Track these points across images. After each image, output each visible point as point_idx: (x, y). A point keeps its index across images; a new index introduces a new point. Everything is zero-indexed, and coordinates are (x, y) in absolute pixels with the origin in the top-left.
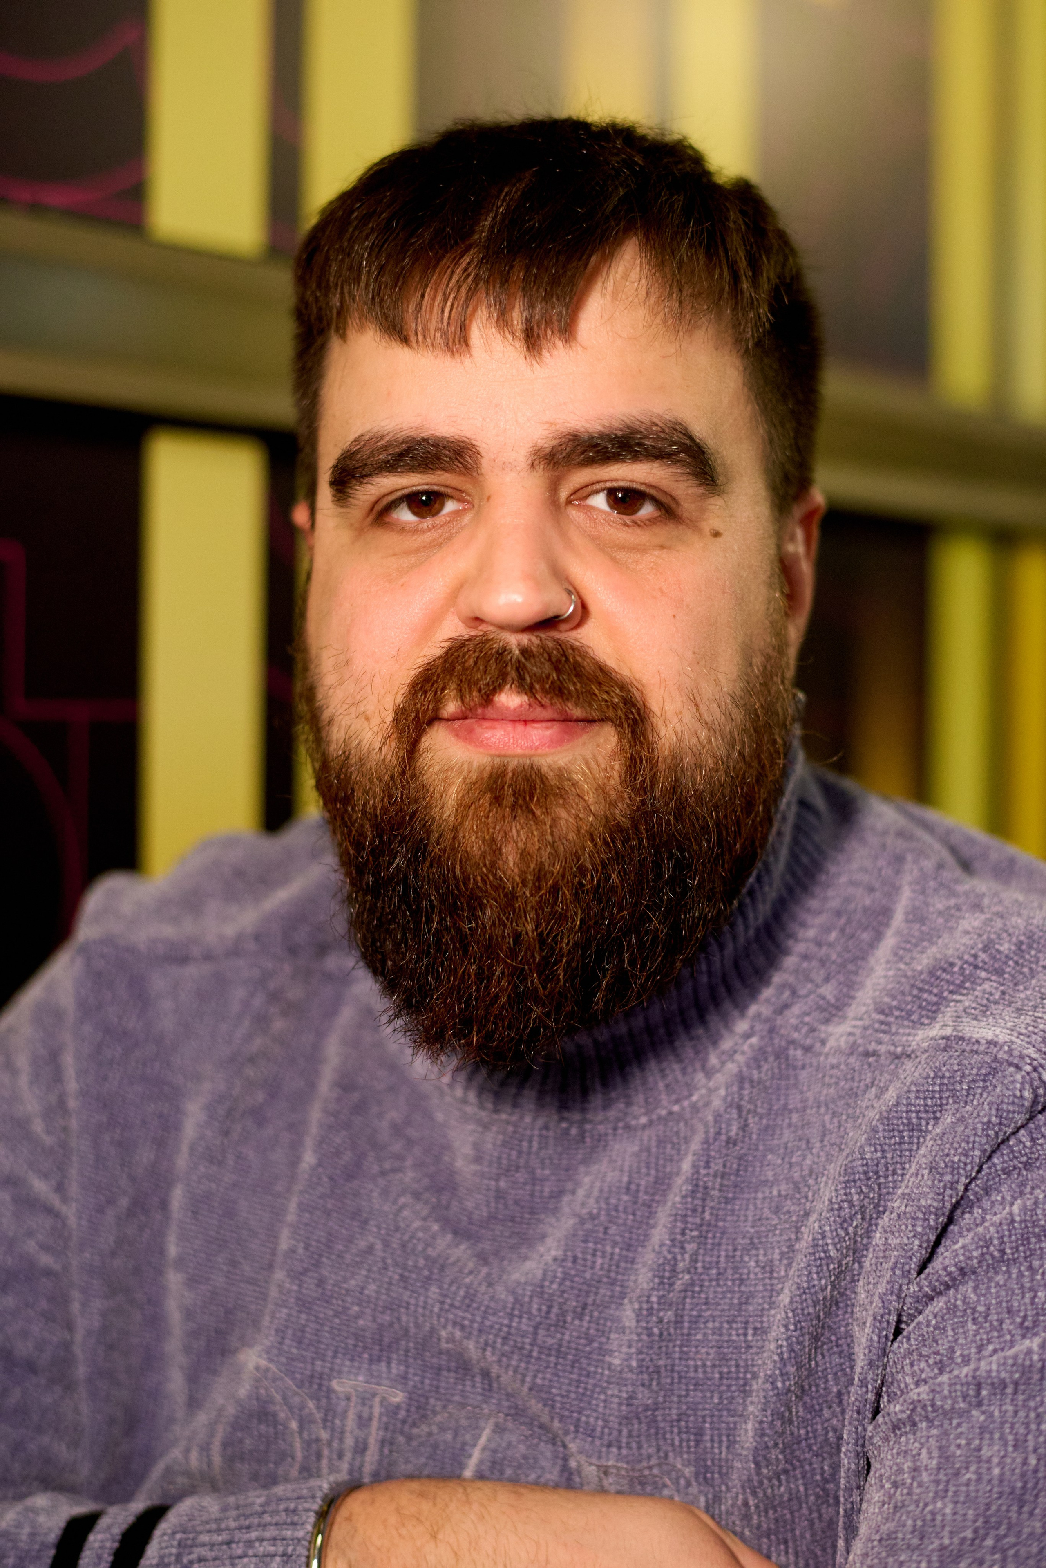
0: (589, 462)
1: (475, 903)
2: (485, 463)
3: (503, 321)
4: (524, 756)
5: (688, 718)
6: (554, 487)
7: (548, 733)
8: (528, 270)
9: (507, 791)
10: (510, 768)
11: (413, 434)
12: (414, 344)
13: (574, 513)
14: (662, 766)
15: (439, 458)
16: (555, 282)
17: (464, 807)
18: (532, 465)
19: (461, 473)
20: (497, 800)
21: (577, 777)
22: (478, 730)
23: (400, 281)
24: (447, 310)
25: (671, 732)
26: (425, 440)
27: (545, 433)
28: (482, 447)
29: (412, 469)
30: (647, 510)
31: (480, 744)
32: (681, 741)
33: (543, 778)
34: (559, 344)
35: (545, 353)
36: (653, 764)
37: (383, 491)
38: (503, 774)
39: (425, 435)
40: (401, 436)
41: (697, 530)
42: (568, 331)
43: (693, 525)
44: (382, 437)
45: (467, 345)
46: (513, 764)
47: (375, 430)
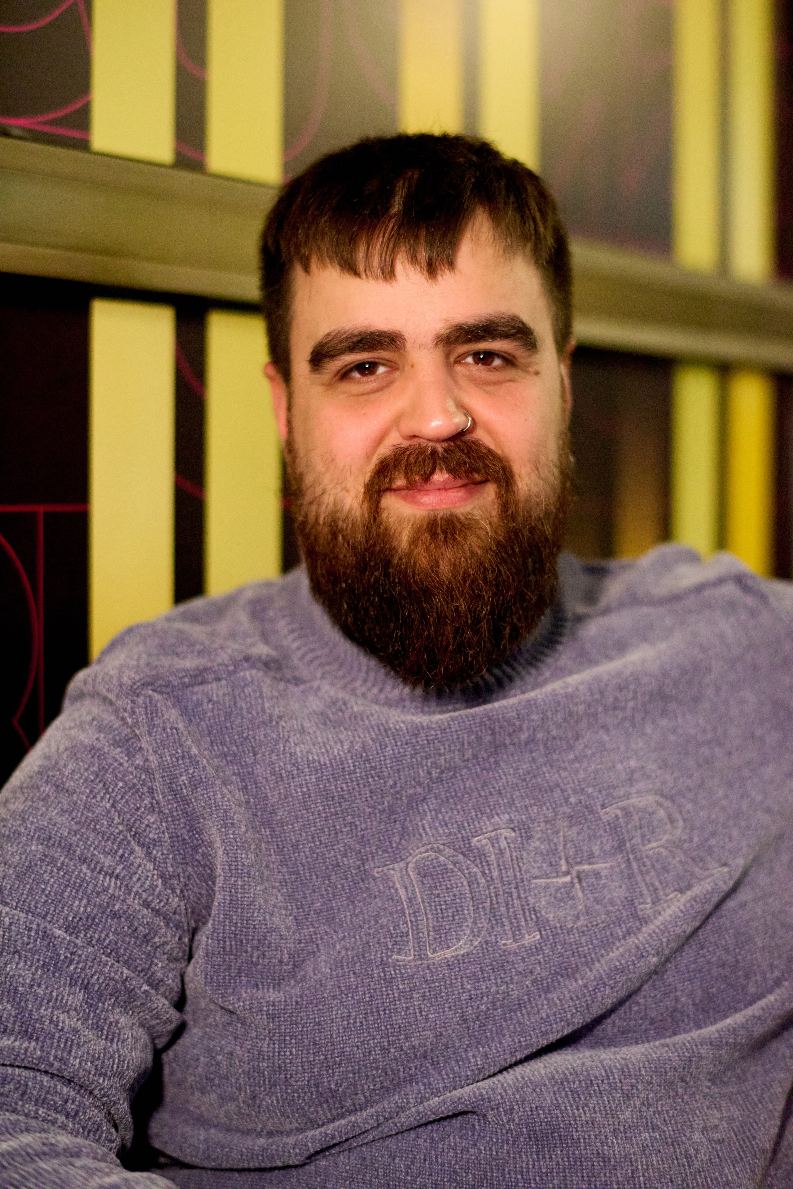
0: (469, 341)
1: (427, 593)
2: (408, 345)
3: (414, 259)
4: (447, 509)
5: (534, 477)
6: (447, 356)
7: (460, 494)
8: (427, 230)
9: (439, 531)
10: (439, 517)
11: (363, 329)
12: (364, 276)
13: (458, 368)
14: (521, 506)
15: (382, 344)
16: (444, 236)
17: (413, 542)
18: (437, 344)
19: (395, 352)
20: (434, 535)
21: (477, 518)
22: (419, 497)
23: (353, 240)
24: (384, 255)
25: (524, 485)
26: (372, 333)
27: (443, 326)
28: (407, 336)
29: (363, 350)
30: (497, 362)
31: (419, 504)
32: (529, 490)
33: (459, 520)
34: (447, 271)
35: (439, 277)
36: (516, 503)
37: (346, 363)
38: (435, 520)
39: (373, 330)
40: (356, 332)
41: (528, 372)
42: (451, 264)
43: (525, 369)
44: (345, 333)
45: (394, 276)
46: (441, 514)
47: (340, 329)
